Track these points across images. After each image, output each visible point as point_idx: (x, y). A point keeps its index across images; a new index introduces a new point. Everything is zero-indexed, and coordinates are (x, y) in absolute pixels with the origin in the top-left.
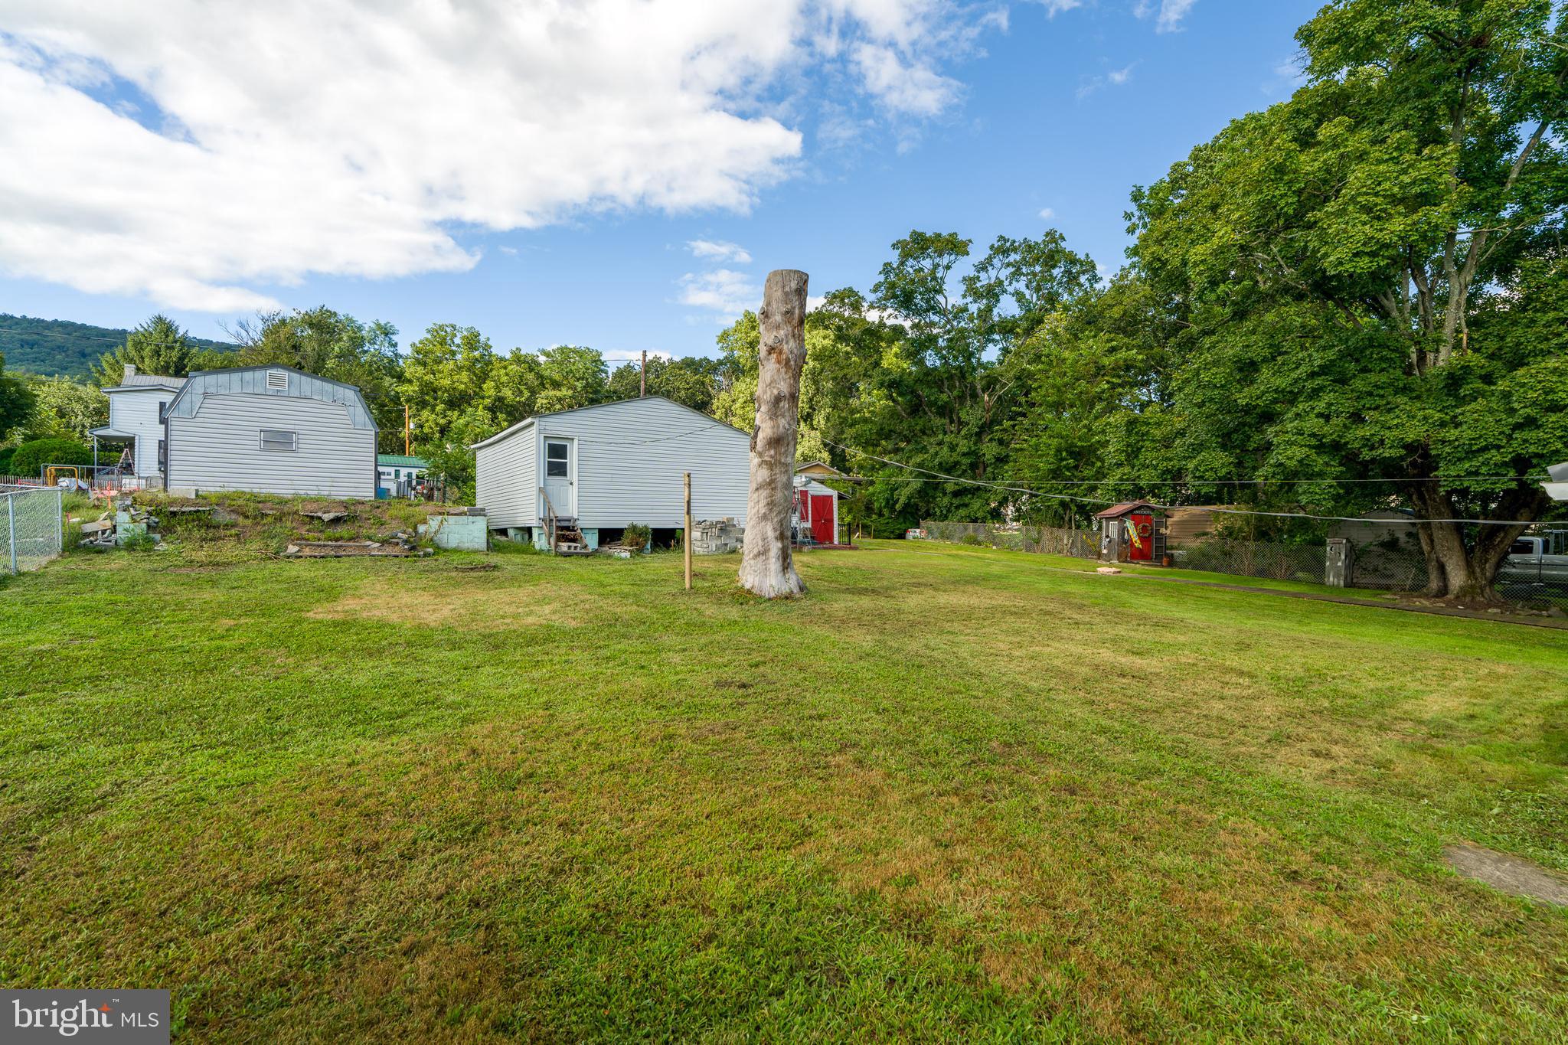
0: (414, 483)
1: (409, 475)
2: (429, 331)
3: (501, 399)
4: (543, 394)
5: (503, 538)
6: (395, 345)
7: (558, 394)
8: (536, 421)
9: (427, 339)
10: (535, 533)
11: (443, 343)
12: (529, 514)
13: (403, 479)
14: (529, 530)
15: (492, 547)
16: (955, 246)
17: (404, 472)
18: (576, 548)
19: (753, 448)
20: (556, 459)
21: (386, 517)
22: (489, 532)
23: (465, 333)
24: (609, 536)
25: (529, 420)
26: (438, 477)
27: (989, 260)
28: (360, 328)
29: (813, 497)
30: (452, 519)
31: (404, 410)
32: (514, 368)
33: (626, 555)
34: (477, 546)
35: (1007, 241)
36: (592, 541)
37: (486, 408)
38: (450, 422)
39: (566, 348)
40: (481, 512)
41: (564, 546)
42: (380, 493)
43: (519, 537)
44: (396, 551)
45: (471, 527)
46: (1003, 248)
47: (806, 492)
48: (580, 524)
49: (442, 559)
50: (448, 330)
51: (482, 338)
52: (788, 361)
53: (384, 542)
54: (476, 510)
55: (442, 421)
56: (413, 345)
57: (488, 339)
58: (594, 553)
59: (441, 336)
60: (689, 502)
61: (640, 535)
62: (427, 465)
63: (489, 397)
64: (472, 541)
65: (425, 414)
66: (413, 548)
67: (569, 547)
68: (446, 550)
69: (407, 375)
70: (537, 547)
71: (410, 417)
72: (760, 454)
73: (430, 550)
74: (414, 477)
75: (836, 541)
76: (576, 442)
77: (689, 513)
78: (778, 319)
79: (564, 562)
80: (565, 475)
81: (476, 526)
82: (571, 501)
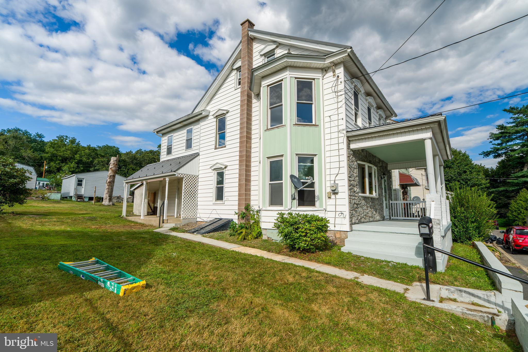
0: (45, 186)
1: (43, 184)
2: (57, 137)
3: (81, 160)
5: (66, 199)
7: (102, 160)
9: (56, 140)
10: (73, 197)
11: (62, 141)
12: (72, 194)
13: (41, 185)
14: (71, 197)
15: (61, 199)
17: (41, 183)
18: (82, 200)
20: (80, 183)
21: (37, 193)
22: (61, 197)
23: (71, 139)
24: (91, 199)
25: (74, 175)
26: (53, 185)
28: (30, 135)
30: (53, 194)
31: (44, 162)
32: (87, 151)
33: (94, 202)
36: (86, 200)
37: (75, 163)
38: (61, 167)
41: (79, 200)
42: (36, 188)
43: (69, 198)
44: (39, 199)
48: (84, 196)
49: (49, 201)
50: (65, 137)
51: (77, 141)
52: (113, 170)
53: (36, 197)
54: (60, 192)
55: (58, 166)
57: (79, 141)
58: (87, 202)
59: (61, 139)
61: (99, 199)
62: (50, 181)
63: (77, 160)
64: (57, 198)
65: (52, 164)
66: (43, 199)
68: (50, 199)
69: (46, 151)
70: (73, 200)
71: (46, 165)
73: (47, 199)
74: (45, 184)
76: (85, 179)
77: (95, 192)
78: (112, 164)
79: (79, 203)
80: (81, 186)
81: (58, 195)
82: (82, 191)
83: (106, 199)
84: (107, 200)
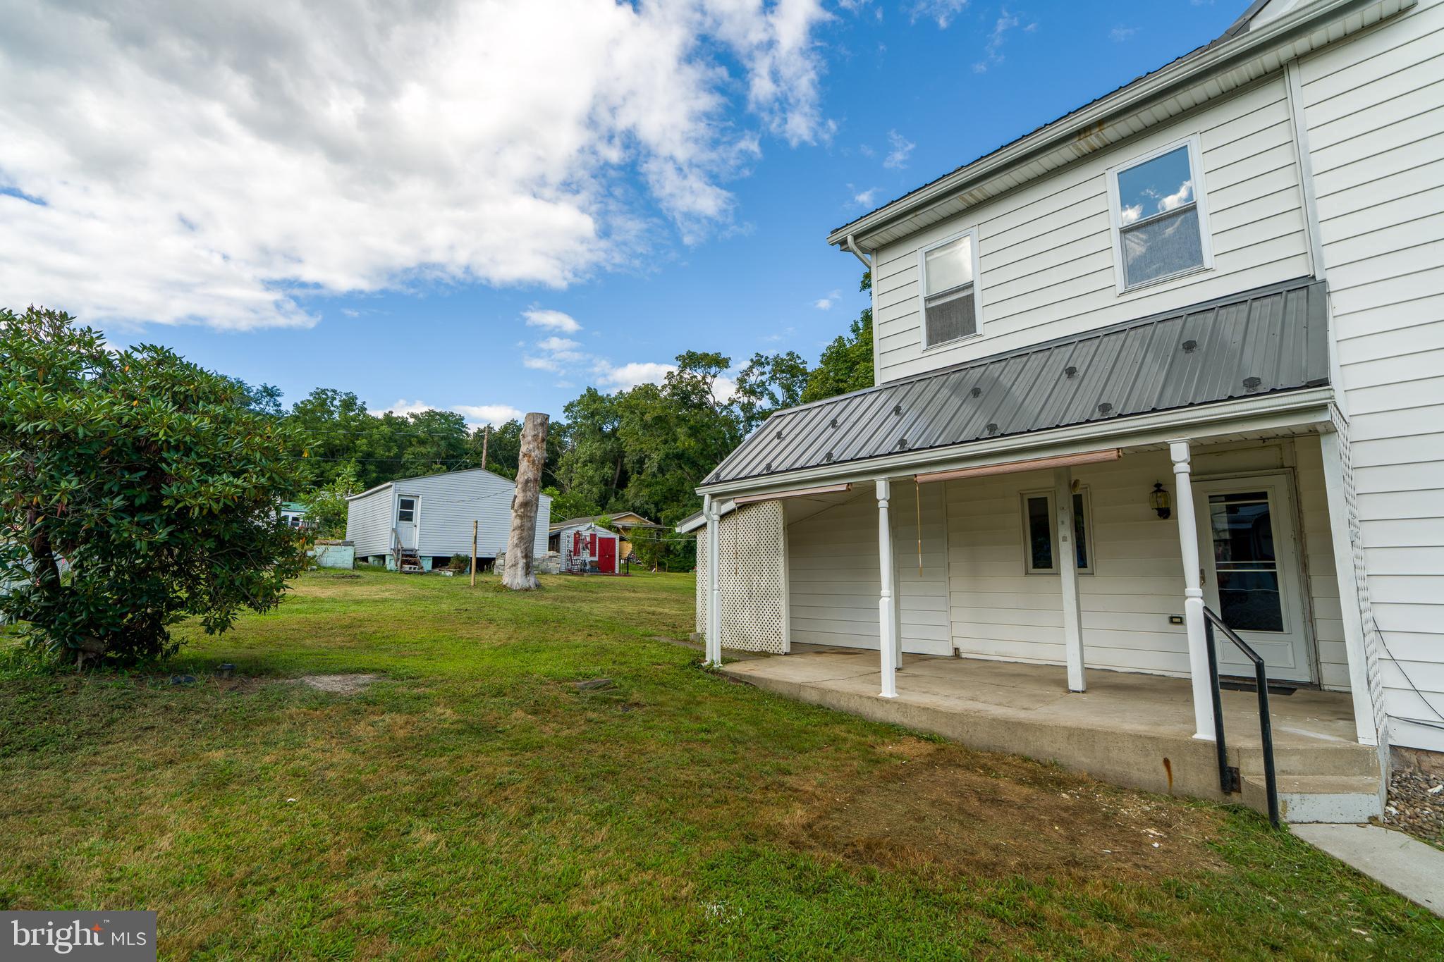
2: (311, 394)
3: (372, 454)
4: (410, 450)
5: (365, 564)
6: (280, 405)
8: (394, 484)
9: (308, 401)
10: (387, 558)
11: (323, 403)
12: (385, 545)
14: (382, 557)
15: (355, 567)
16: (720, 362)
18: (415, 568)
19: (513, 508)
20: (406, 510)
22: (355, 559)
23: (344, 397)
24: (440, 562)
25: (388, 484)
27: (751, 368)
28: (248, 390)
29: (600, 539)
30: (331, 548)
32: (385, 428)
33: (450, 574)
34: (346, 566)
35: (762, 357)
36: (427, 565)
39: (433, 411)
40: (351, 544)
41: (407, 567)
43: (376, 562)
45: (343, 553)
46: (759, 362)
47: (595, 535)
48: (420, 553)
49: (322, 573)
50: (329, 394)
51: (359, 402)
52: (534, 461)
54: (348, 542)
56: (296, 405)
57: (364, 403)
58: (429, 573)
59: (321, 399)
60: (476, 537)
61: (462, 562)
62: (306, 510)
64: (343, 562)
67: (410, 568)
68: (324, 568)
70: (388, 568)
72: (516, 511)
73: (315, 567)
75: (617, 571)
76: (420, 499)
77: (475, 543)
78: (529, 438)
79: (406, 577)
80: (411, 520)
81: (346, 553)
82: (415, 538)
83: (515, 565)
84: (520, 571)
